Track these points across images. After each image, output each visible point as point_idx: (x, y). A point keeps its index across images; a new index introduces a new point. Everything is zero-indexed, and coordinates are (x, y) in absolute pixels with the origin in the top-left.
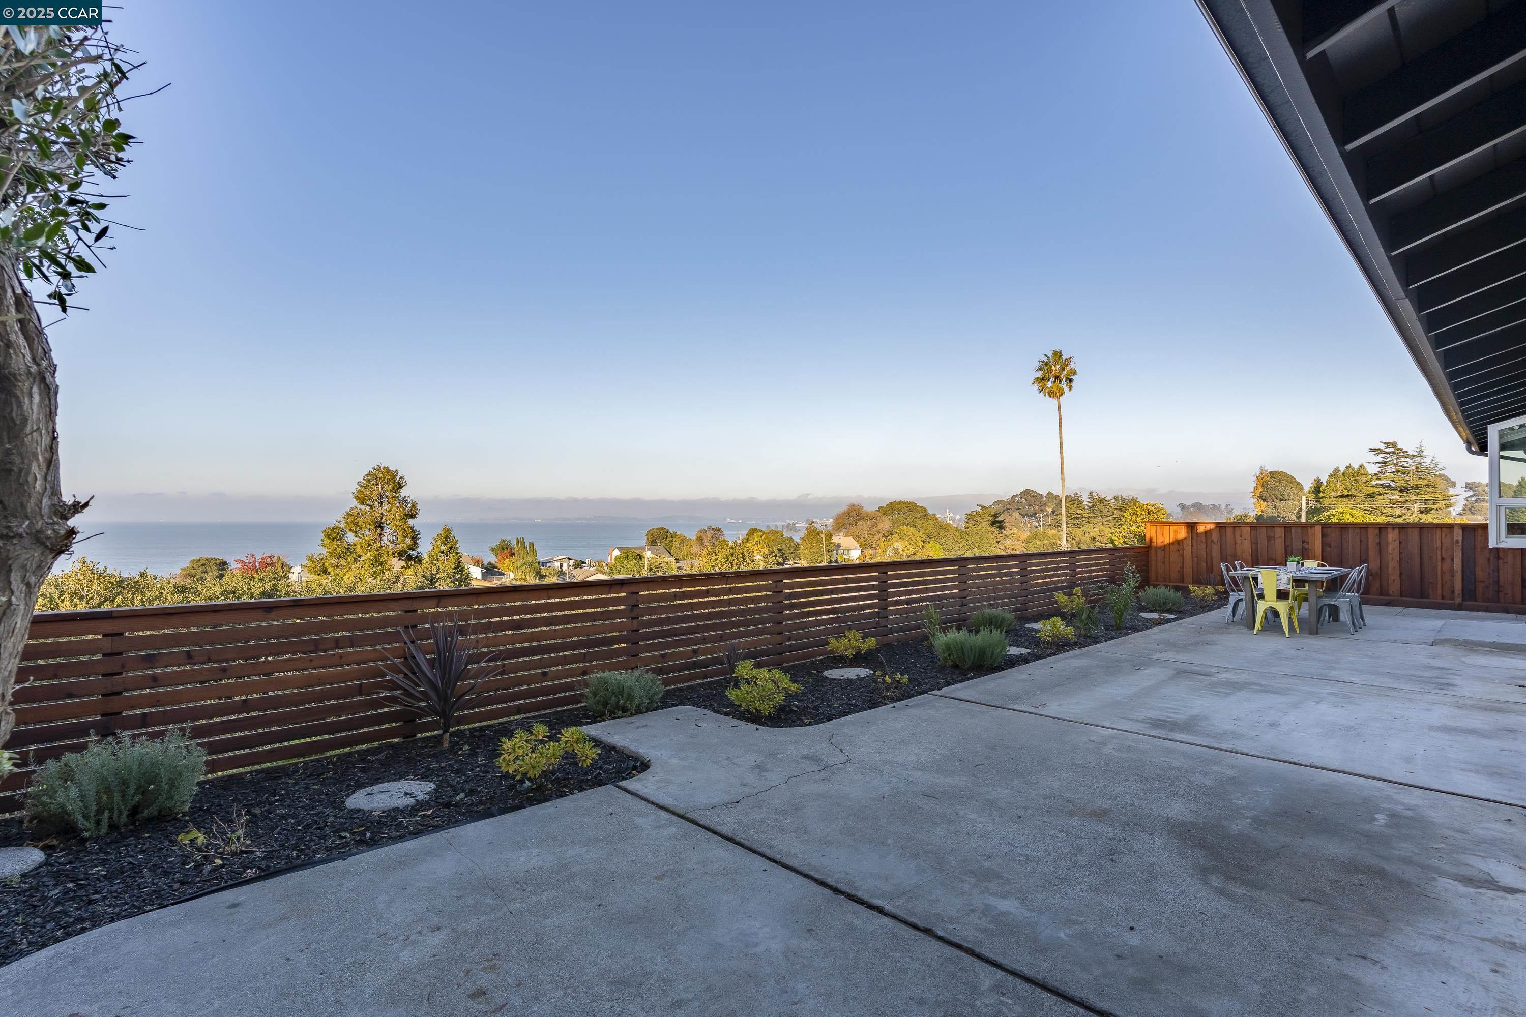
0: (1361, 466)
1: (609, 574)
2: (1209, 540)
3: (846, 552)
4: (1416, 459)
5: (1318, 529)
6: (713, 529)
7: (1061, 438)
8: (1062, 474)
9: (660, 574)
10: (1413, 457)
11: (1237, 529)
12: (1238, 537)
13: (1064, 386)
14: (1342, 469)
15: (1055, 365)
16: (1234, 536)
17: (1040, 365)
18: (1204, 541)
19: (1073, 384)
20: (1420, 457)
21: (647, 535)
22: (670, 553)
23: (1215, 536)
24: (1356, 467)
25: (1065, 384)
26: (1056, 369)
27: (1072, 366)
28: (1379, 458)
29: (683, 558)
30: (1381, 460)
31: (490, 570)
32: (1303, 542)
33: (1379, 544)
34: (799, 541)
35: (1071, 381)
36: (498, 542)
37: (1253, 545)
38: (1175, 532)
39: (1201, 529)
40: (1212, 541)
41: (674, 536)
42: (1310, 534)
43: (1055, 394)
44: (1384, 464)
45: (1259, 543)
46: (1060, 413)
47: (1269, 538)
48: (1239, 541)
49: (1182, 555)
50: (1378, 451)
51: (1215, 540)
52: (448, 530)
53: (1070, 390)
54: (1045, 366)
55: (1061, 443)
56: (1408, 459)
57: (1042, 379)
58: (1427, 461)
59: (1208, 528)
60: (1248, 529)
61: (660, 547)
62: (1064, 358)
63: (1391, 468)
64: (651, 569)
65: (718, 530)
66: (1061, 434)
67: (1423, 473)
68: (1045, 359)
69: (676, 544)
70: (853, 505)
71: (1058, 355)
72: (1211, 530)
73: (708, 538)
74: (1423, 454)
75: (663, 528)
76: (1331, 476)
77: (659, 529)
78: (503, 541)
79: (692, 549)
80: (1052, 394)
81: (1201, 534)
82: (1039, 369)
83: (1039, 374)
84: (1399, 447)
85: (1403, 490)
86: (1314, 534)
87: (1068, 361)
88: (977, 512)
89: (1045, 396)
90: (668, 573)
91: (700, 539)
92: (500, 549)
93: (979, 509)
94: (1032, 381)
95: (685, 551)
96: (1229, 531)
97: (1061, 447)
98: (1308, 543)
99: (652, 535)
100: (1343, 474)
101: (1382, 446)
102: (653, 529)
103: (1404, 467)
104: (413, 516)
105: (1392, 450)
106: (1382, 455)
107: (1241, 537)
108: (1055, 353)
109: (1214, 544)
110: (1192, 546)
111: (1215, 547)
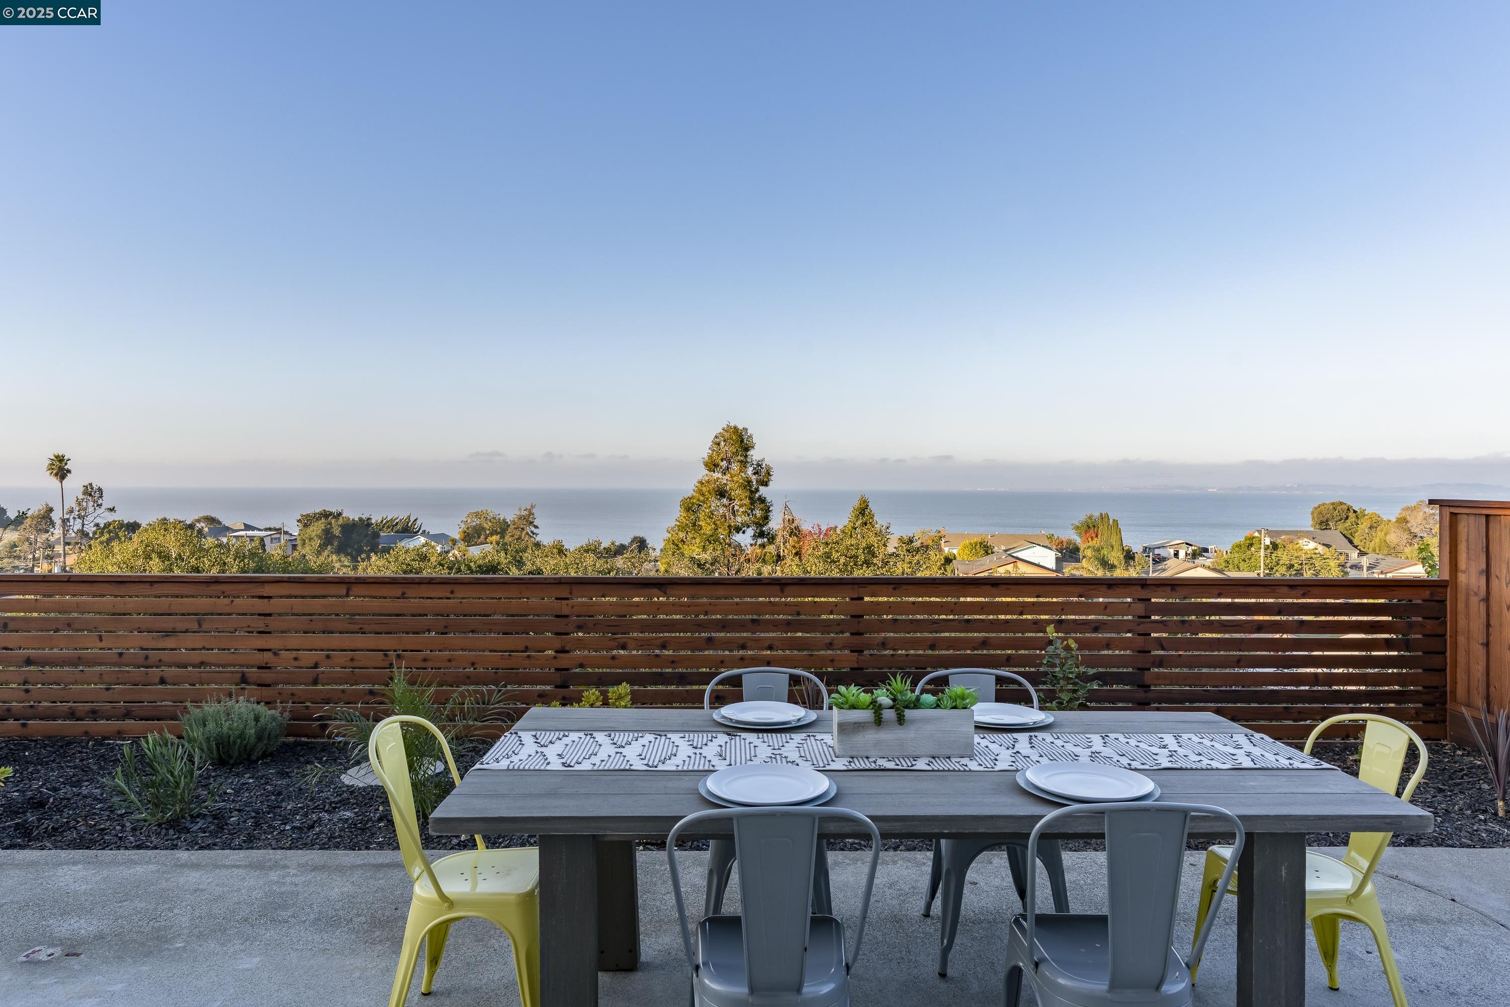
1: (1220, 571)
9: (1308, 574)
21: (1312, 513)
22: (1351, 542)
29: (1374, 550)
31: (1069, 553)
41: (1359, 515)
52: (864, 502)
61: (1334, 535)
64: (1292, 566)
69: (1364, 526)
75: (1341, 503)
77: (1333, 504)
78: (1090, 516)
79: (1388, 538)
90: (1324, 575)
91: (1403, 521)
92: (1085, 527)
95: (1377, 540)
99: (1320, 513)
102: (1324, 504)
104: (766, 484)
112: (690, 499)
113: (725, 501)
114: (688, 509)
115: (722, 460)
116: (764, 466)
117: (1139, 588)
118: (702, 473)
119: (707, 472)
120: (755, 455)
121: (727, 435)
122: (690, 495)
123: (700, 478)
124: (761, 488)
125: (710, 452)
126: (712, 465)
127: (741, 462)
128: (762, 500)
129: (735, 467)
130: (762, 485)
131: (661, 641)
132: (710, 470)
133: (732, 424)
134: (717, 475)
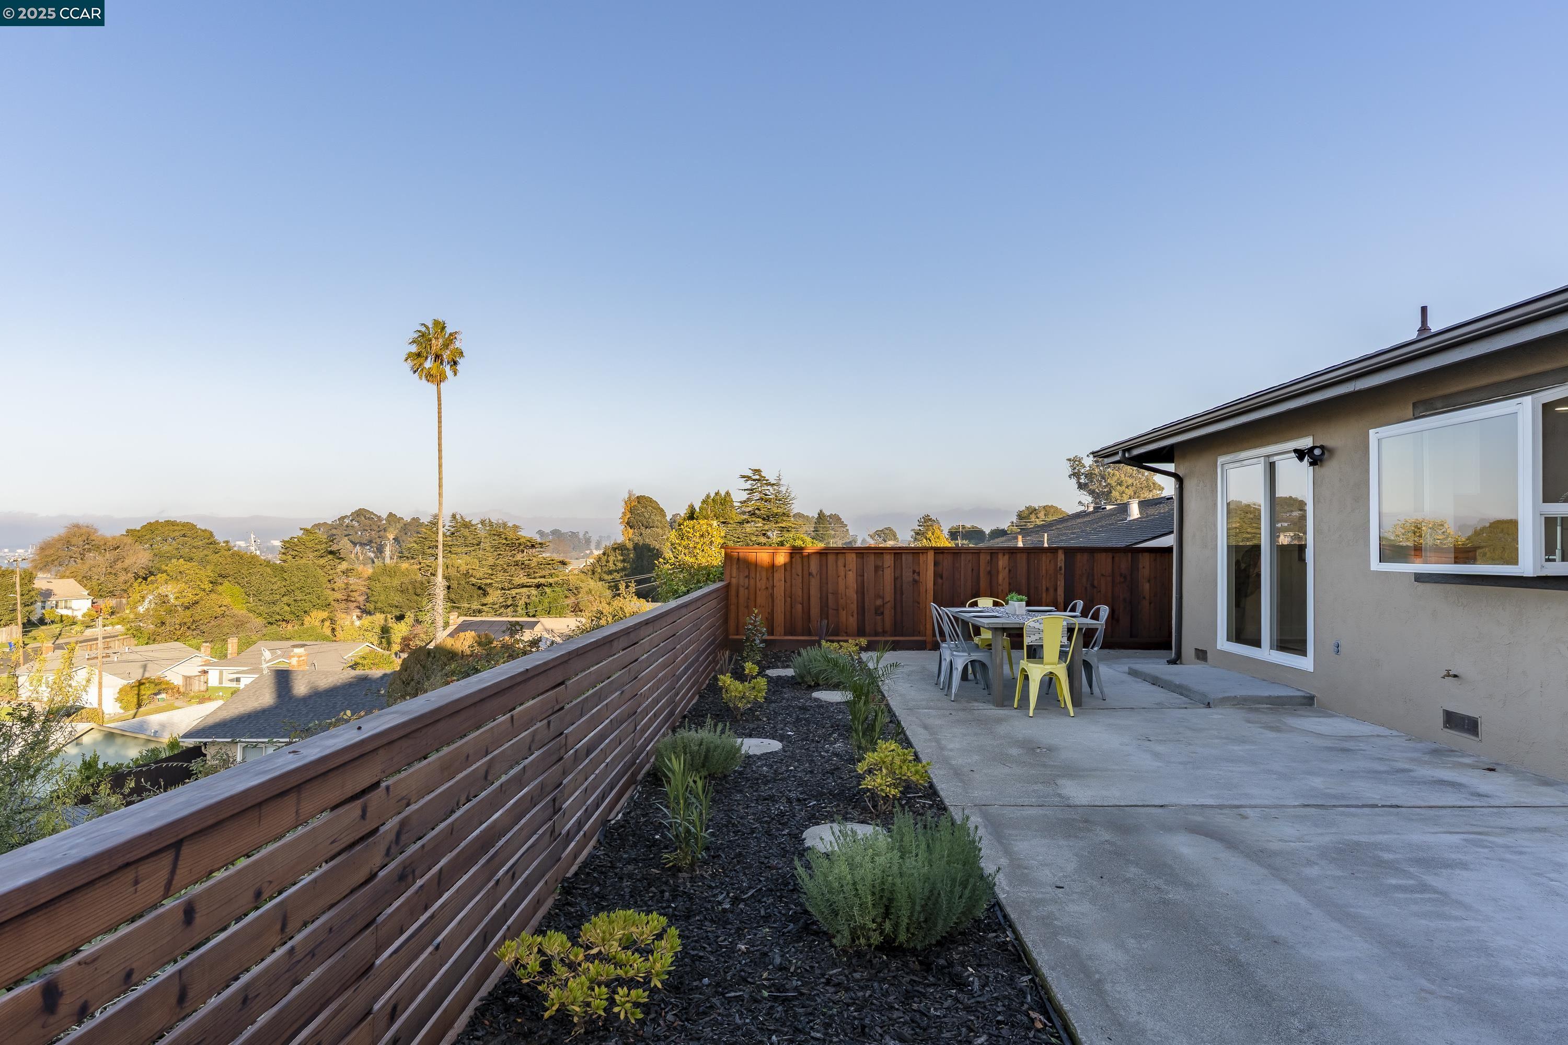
0: (727, 493)
2: (806, 572)
3: (60, 605)
4: (775, 487)
5: (931, 555)
7: (440, 438)
8: (440, 486)
10: (774, 484)
11: (840, 556)
12: (841, 568)
13: (447, 369)
14: (712, 495)
15: (435, 339)
16: (837, 566)
17: (416, 335)
18: (800, 574)
19: (458, 367)
20: (778, 485)
24: (723, 493)
25: (449, 367)
26: (437, 344)
27: (458, 344)
28: (748, 485)
30: (749, 487)
33: (990, 573)
35: (455, 363)
37: (860, 578)
40: (810, 574)
42: (921, 563)
43: (436, 378)
44: (751, 491)
45: (866, 575)
46: (440, 405)
47: (877, 568)
48: (842, 573)
49: (772, 596)
50: (748, 478)
53: (455, 374)
54: (423, 339)
55: (440, 445)
56: (769, 487)
57: (419, 355)
58: (783, 489)
60: (854, 556)
62: (449, 330)
63: (757, 496)
67: (781, 502)
68: (423, 329)
71: (440, 326)
74: (781, 482)
76: (704, 502)
80: (430, 377)
81: (796, 563)
82: (413, 342)
83: (414, 349)
84: (763, 474)
85: (766, 519)
86: (926, 563)
87: (453, 337)
89: (421, 378)
94: (405, 356)
96: (831, 558)
97: (440, 451)
100: (713, 500)
101: (750, 473)
103: (766, 495)
105: (757, 477)
106: (750, 482)
107: (845, 566)
108: (436, 323)
109: (813, 576)
110: (785, 581)
111: (814, 583)
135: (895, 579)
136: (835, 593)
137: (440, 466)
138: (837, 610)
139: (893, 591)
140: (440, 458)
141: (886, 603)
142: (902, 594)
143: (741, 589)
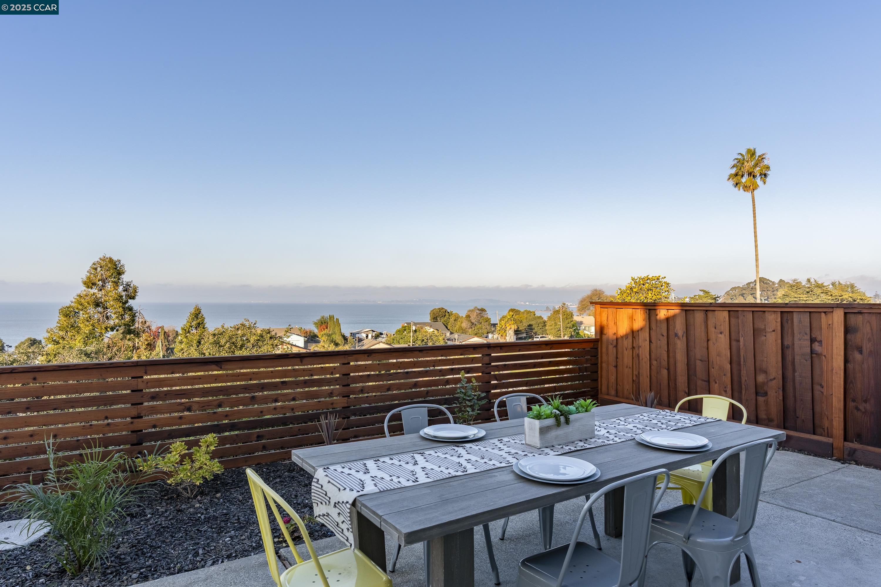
2: (671, 333)
3: (587, 329)
5: (839, 316)
6: (478, 309)
7: (755, 228)
8: (757, 260)
9: (430, 344)
12: (711, 329)
13: (758, 181)
15: (748, 162)
16: (706, 327)
17: (734, 162)
18: (665, 334)
19: (768, 179)
21: (430, 314)
22: (447, 328)
23: (679, 327)
25: (759, 178)
26: (750, 165)
27: (766, 162)
29: (456, 331)
31: (311, 338)
32: (813, 340)
34: (546, 320)
35: (765, 175)
36: (319, 318)
37: (734, 343)
38: (632, 319)
39: (662, 314)
40: (676, 335)
41: (450, 314)
42: (824, 326)
43: (751, 188)
45: (742, 339)
46: (754, 205)
47: (757, 333)
48: (712, 337)
49: (638, 355)
51: (680, 333)
52: (198, 309)
53: (765, 183)
54: (740, 163)
55: (755, 232)
57: (736, 175)
59: (671, 313)
60: (726, 314)
61: (440, 324)
62: (758, 154)
64: (423, 340)
65: (483, 310)
66: (755, 224)
68: (740, 157)
69: (452, 319)
70: (596, 290)
71: (752, 153)
72: (674, 316)
73: (475, 317)
75: (443, 309)
77: (439, 309)
78: (323, 318)
79: (462, 325)
80: (746, 188)
81: (661, 321)
82: (733, 167)
83: (734, 171)
86: (830, 326)
87: (762, 158)
88: (699, 296)
89: (739, 190)
90: (437, 344)
91: (468, 317)
92: (320, 323)
93: (701, 293)
94: (727, 177)
95: (458, 326)
96: (699, 317)
97: (756, 236)
98: (820, 342)
99: (434, 313)
102: (435, 309)
104: (133, 298)
107: (715, 328)
108: (749, 151)
109: (679, 338)
110: (650, 341)
111: (680, 345)
112: (68, 308)
113: (100, 309)
114: (66, 315)
115: (99, 281)
116: (132, 285)
117: (487, 349)
118: (82, 289)
119: (86, 289)
120: (125, 278)
121: (103, 263)
122: (68, 305)
123: (79, 292)
124: (129, 300)
125: (88, 274)
126: (90, 284)
127: (115, 282)
128: (130, 309)
129: (109, 286)
130: (130, 299)
131: (218, 402)
132: (88, 287)
133: (108, 256)
134: (94, 290)
135: (784, 348)
136: (707, 362)
137: (756, 246)
138: (709, 381)
139: (780, 364)
140: (756, 241)
141: (771, 380)
142: (794, 371)
143: (611, 347)
